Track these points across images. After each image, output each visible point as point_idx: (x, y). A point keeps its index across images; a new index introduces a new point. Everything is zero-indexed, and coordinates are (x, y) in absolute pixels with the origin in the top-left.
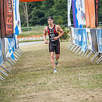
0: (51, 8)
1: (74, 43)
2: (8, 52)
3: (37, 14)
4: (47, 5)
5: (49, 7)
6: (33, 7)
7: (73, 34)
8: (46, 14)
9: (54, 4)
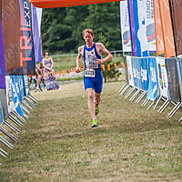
0: (83, 21)
1: (133, 85)
2: (12, 103)
3: (58, 31)
4: (76, 16)
5: (79, 20)
6: (51, 20)
7: (130, 68)
8: (74, 32)
9: (88, 14)
